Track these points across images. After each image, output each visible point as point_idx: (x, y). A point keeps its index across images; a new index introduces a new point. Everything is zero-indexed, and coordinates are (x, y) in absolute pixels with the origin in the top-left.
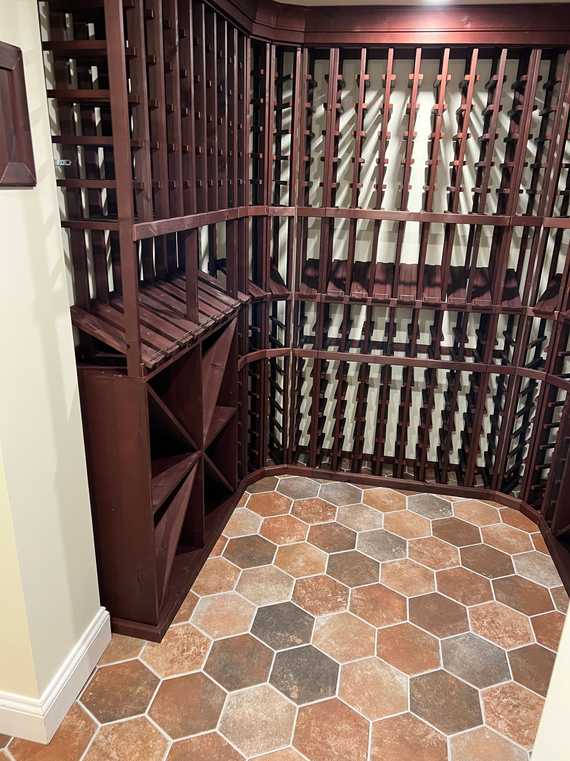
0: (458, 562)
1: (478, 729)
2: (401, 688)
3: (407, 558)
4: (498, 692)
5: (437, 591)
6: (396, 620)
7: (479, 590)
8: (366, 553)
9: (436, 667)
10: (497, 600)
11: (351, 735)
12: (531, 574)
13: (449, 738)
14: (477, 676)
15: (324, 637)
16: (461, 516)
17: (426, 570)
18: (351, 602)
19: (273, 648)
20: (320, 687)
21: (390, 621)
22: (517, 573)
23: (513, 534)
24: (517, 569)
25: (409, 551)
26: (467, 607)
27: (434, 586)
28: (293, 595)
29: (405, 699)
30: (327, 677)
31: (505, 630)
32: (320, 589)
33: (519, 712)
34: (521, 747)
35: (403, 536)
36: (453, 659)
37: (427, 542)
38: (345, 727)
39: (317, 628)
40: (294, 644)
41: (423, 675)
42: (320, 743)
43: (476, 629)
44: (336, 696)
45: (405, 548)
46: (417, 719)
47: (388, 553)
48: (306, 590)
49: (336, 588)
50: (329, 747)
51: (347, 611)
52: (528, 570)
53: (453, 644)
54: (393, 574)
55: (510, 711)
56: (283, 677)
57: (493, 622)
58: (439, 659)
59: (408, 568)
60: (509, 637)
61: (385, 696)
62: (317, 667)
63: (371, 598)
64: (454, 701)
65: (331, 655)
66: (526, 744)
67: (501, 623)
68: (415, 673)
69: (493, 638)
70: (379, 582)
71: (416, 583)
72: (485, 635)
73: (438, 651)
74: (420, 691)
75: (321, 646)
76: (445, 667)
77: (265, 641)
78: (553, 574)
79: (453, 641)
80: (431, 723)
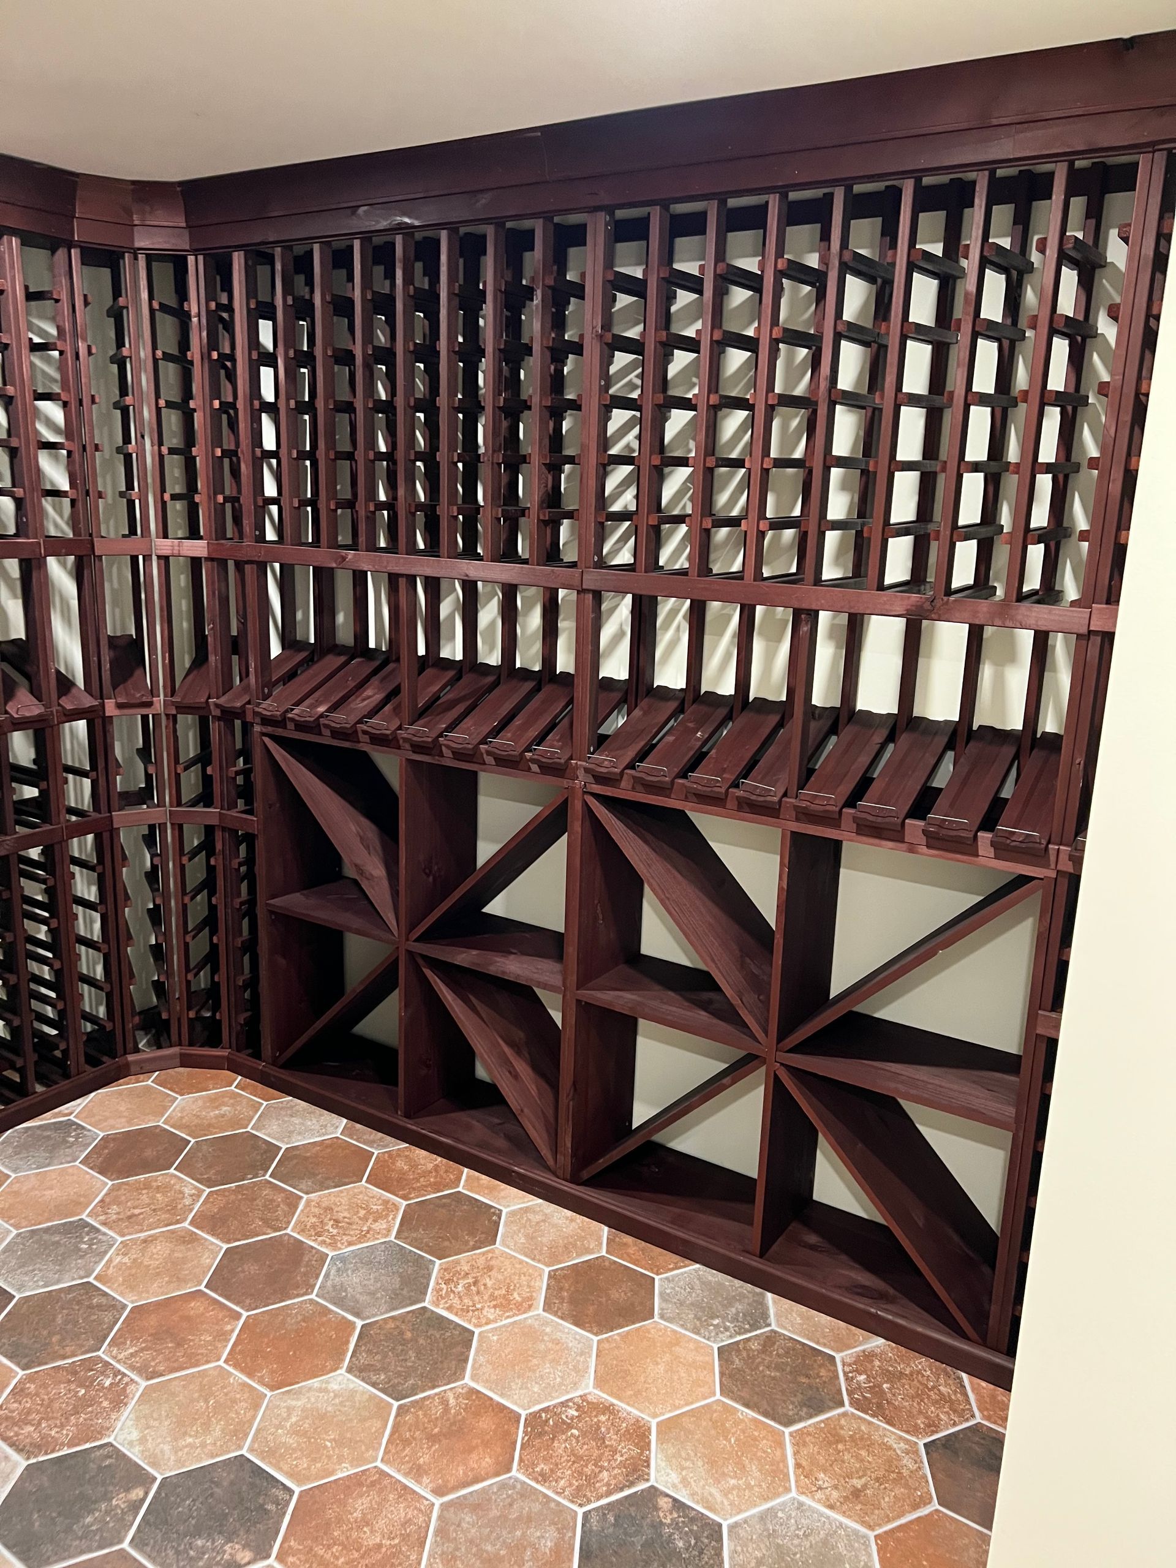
0: (196, 1188)
1: (479, 1341)
2: (353, 1392)
3: (120, 1239)
4: (443, 1286)
5: (225, 1246)
6: (229, 1327)
7: (272, 1201)
8: (45, 1286)
9: (354, 1328)
10: (307, 1193)
11: (379, 1504)
12: (300, 1133)
13: (467, 1380)
14: (405, 1292)
15: (166, 1448)
16: (113, 1127)
17: (172, 1232)
18: (132, 1368)
19: (111, 1545)
20: (262, 1506)
21: (224, 1336)
22: (284, 1147)
23: (215, 1102)
24: (277, 1139)
25: (110, 1228)
26: (289, 1231)
27: (213, 1243)
28: (19, 1450)
29: (373, 1397)
30: (252, 1485)
31: (360, 1218)
32: (51, 1401)
33: (485, 1285)
34: (531, 1314)
35: (66, 1217)
36: (357, 1301)
37: (117, 1197)
38: (360, 1505)
39: (137, 1449)
40: (136, 1506)
41: (354, 1352)
42: (362, 1557)
43: (333, 1245)
44: (297, 1490)
45: (98, 1231)
46: (416, 1402)
47: (81, 1257)
48: (30, 1423)
49: (75, 1373)
50: (379, 1546)
51: (143, 1384)
52: (291, 1132)
53: (334, 1286)
54: (132, 1279)
55: (478, 1293)
56: (191, 1559)
57: (337, 1221)
58: (343, 1317)
59: (143, 1251)
60: (375, 1221)
61: (351, 1420)
62: (217, 1490)
63: (151, 1335)
64: (421, 1341)
65: (212, 1457)
66: (530, 1306)
67: (346, 1214)
68: (343, 1360)
69: (362, 1237)
70: (130, 1306)
71: (184, 1261)
72: (350, 1244)
73: (330, 1311)
74: (377, 1371)
75: (179, 1462)
76: (363, 1319)
77: (82, 1552)
78: (321, 1115)
79: (329, 1283)
80: (433, 1387)
